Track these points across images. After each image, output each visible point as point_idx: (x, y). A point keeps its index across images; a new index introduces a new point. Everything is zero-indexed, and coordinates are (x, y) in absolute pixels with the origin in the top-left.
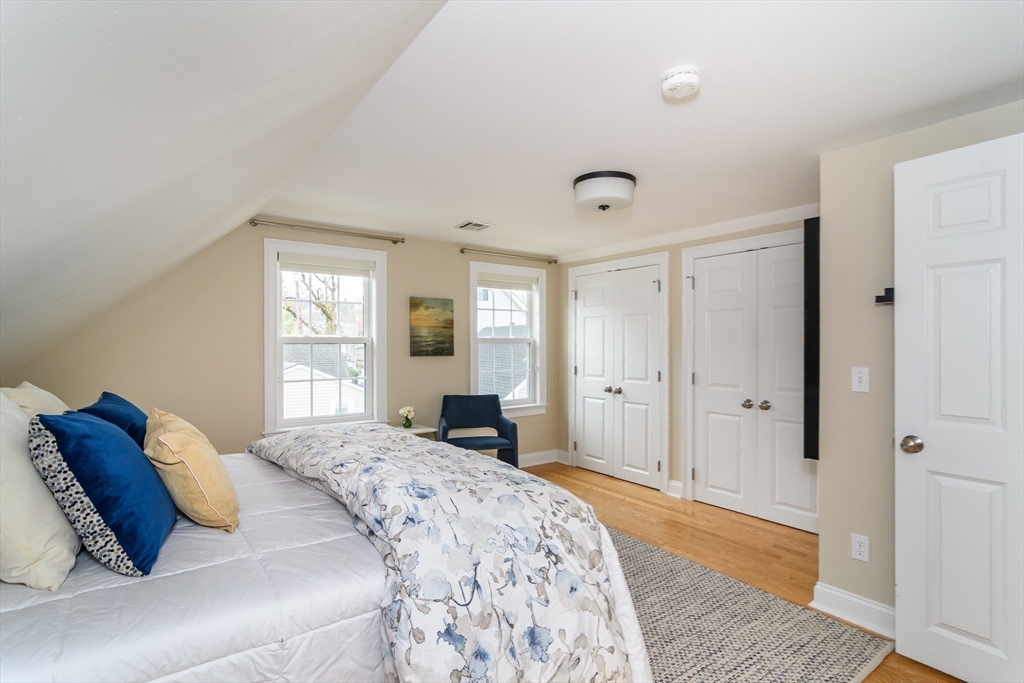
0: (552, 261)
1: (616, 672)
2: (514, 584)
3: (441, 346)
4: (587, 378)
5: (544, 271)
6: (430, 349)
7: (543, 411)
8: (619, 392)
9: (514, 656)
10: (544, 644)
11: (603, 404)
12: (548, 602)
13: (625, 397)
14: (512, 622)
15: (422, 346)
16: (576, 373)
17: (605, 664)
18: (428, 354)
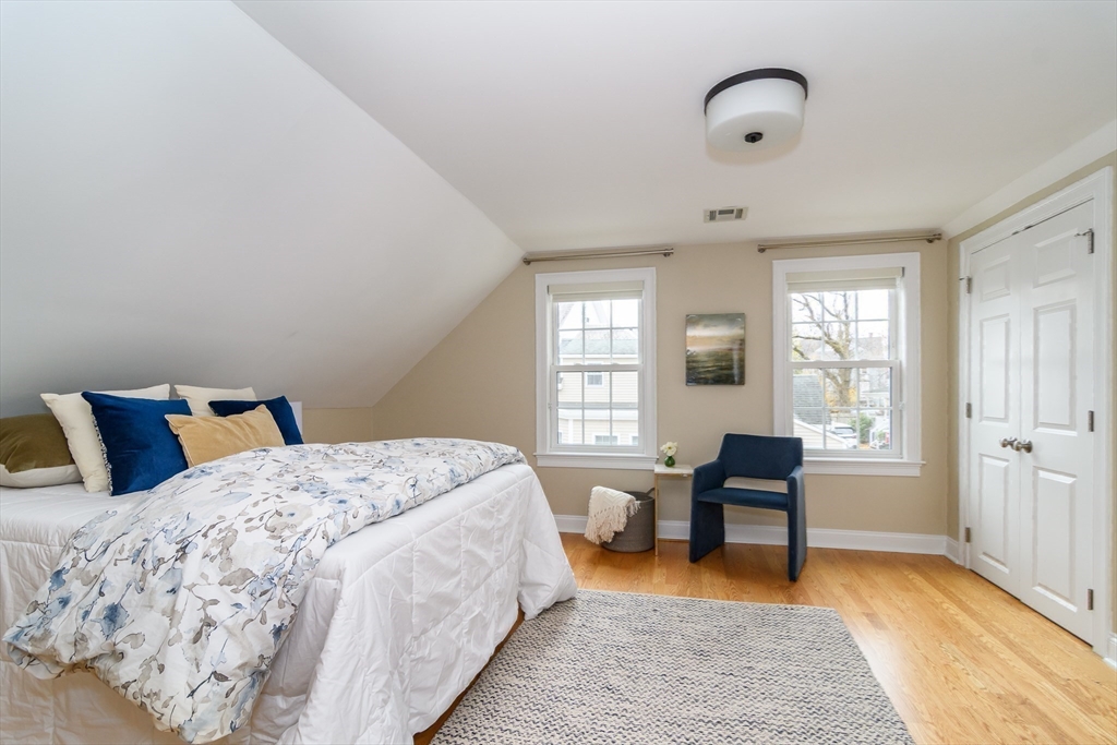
0: (933, 237)
1: (155, 694)
2: (133, 562)
3: (725, 372)
4: (984, 422)
5: (917, 256)
6: (709, 376)
7: (916, 472)
8: (1029, 448)
9: (84, 618)
10: (117, 626)
11: (1006, 469)
12: (142, 589)
13: (1036, 458)
14: (104, 590)
15: (699, 373)
16: (969, 415)
17: (149, 678)
18: (706, 382)
